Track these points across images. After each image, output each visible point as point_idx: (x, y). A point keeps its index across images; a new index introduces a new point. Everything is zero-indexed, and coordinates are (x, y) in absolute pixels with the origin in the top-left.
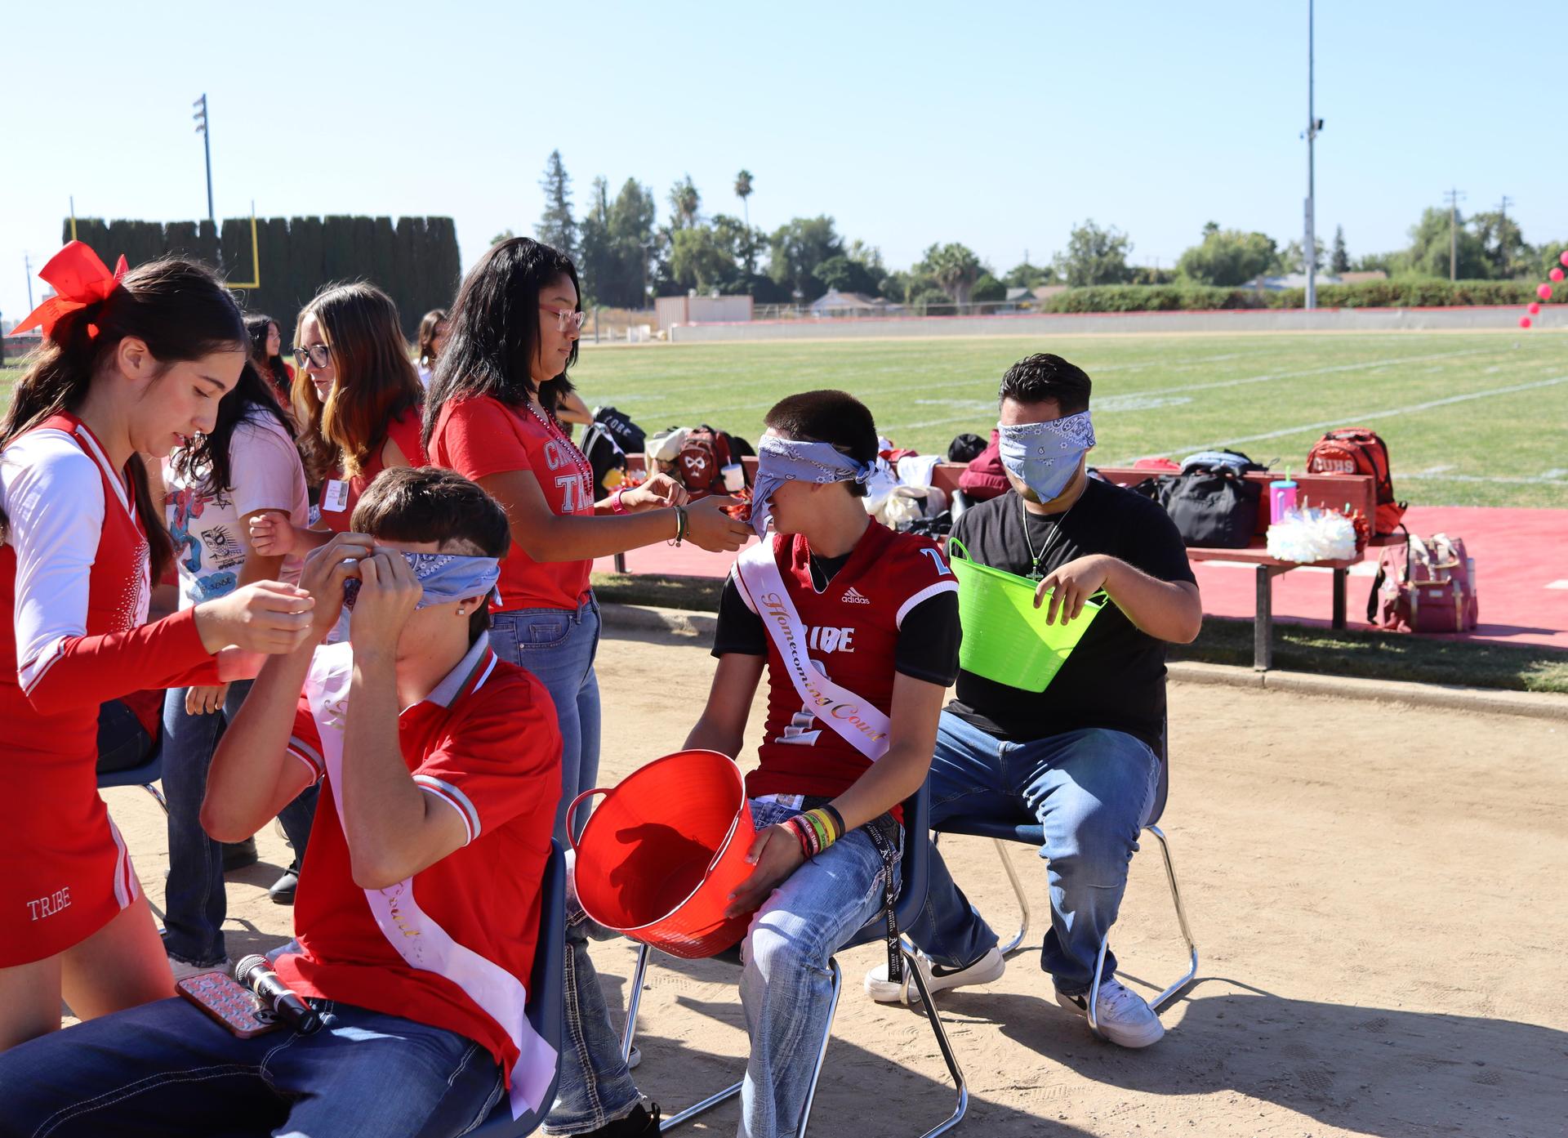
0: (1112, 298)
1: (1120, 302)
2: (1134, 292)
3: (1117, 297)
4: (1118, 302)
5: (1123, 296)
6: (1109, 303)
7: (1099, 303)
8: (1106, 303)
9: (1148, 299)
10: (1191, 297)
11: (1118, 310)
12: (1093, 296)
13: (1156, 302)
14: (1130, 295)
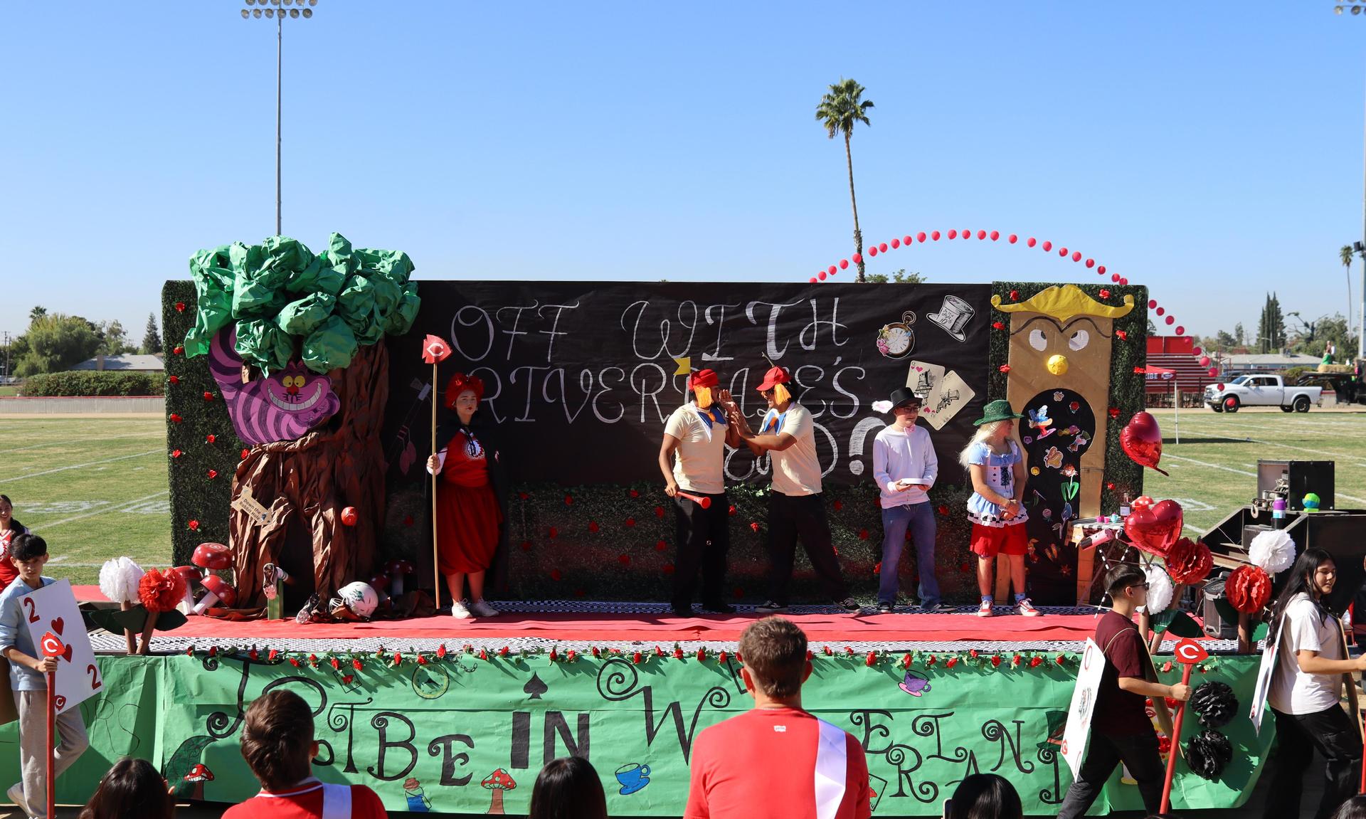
0: (88, 381)
1: (96, 384)
2: (107, 376)
3: (93, 380)
4: (94, 385)
5: (98, 379)
6: (86, 384)
7: (77, 385)
8: (83, 385)
9: (121, 382)
10: (159, 382)
11: (92, 394)
12: (71, 379)
13: (128, 385)
14: (104, 378)
